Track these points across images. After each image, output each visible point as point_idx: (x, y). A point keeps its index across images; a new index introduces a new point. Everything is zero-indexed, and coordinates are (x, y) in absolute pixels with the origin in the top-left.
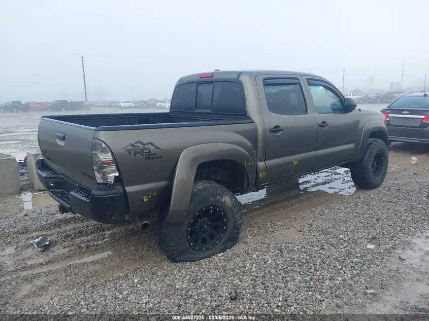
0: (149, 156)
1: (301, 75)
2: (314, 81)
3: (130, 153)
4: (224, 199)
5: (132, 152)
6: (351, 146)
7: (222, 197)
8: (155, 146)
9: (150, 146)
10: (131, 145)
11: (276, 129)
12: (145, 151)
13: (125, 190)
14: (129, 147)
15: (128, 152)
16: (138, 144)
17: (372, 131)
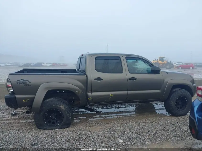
0: (26, 85)
1: (123, 55)
2: (137, 58)
3: (18, 83)
4: (60, 107)
5: (19, 83)
6: (158, 91)
7: (59, 105)
8: (29, 81)
9: (26, 81)
10: (19, 80)
11: (99, 79)
12: (24, 83)
13: (15, 96)
14: (18, 81)
15: (17, 83)
16: (22, 80)
17: (174, 84)
